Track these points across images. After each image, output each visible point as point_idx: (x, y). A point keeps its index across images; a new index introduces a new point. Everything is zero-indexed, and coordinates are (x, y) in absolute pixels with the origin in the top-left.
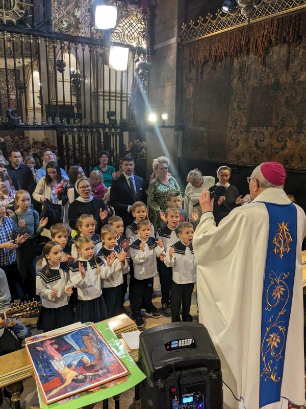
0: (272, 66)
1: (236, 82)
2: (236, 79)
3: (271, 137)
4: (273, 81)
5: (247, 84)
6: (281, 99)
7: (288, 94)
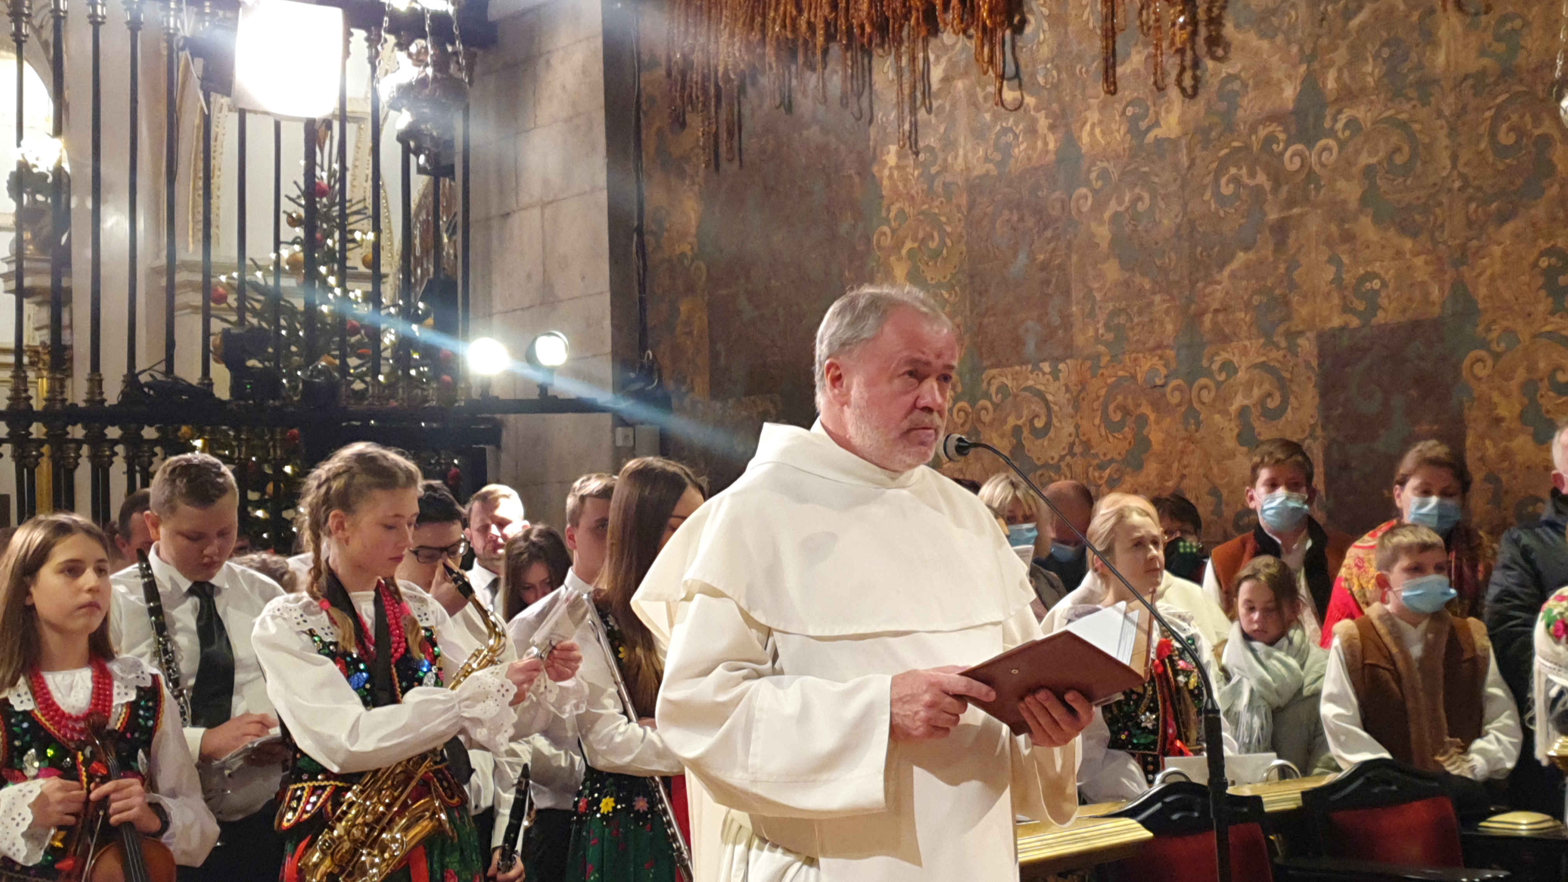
1: (892, 159)
6: (1094, 226)
7: (1120, 202)
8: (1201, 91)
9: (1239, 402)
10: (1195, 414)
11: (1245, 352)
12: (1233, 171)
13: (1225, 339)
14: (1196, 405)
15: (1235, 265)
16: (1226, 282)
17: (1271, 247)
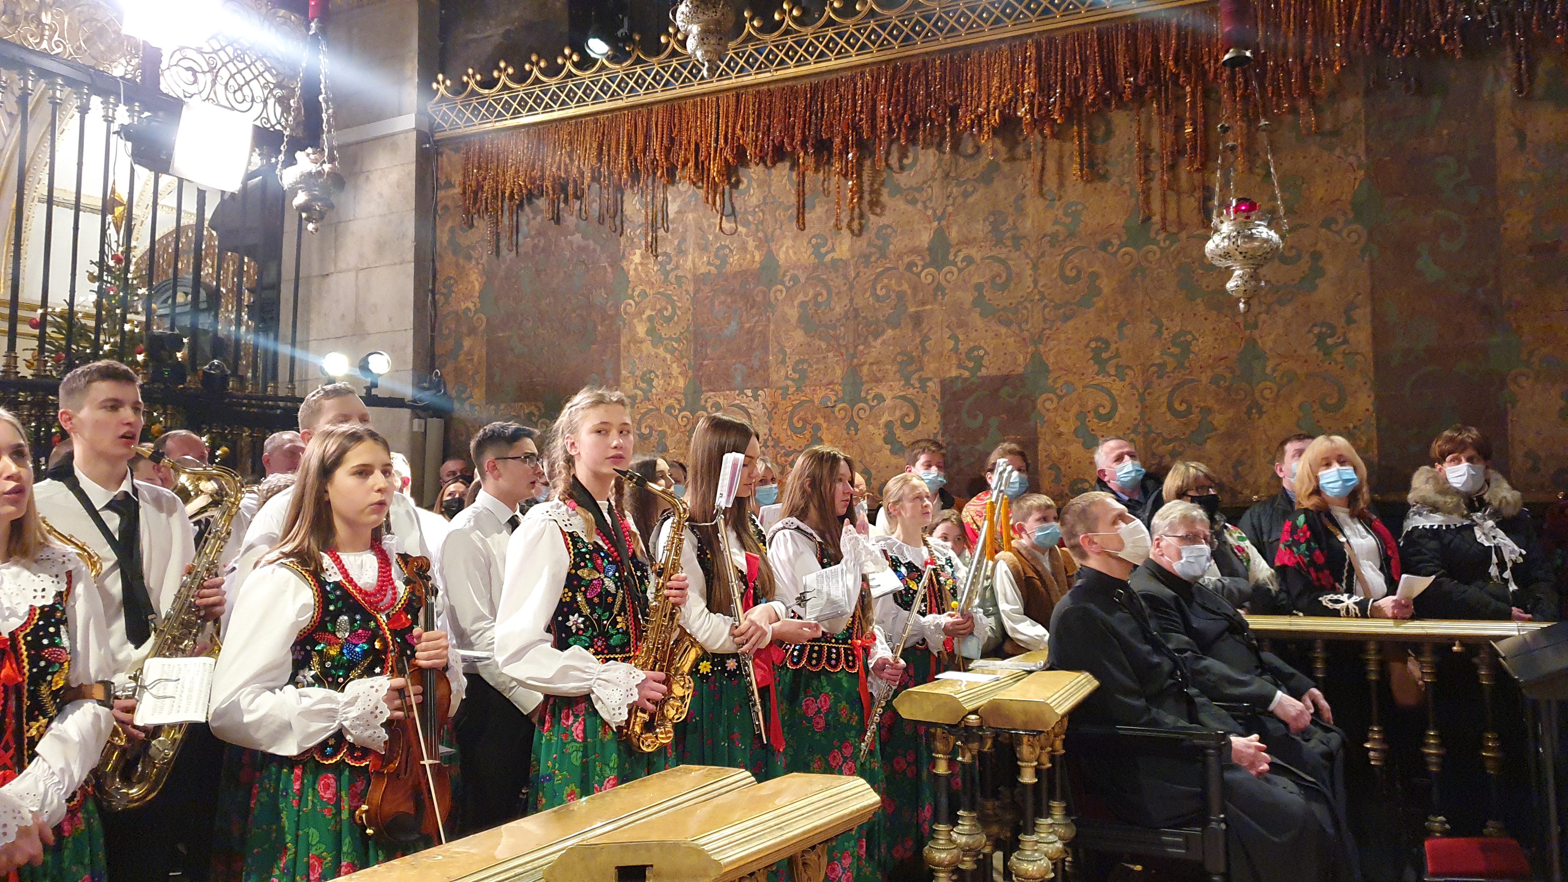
0: (750, 218)
1: (637, 258)
2: (638, 252)
3: (770, 418)
4: (757, 258)
5: (677, 267)
6: (786, 309)
7: (806, 295)
8: (864, 233)
9: (885, 418)
10: (856, 425)
11: (891, 388)
12: (885, 281)
13: (878, 381)
14: (857, 420)
15: (885, 337)
16: (879, 346)
17: (911, 327)
